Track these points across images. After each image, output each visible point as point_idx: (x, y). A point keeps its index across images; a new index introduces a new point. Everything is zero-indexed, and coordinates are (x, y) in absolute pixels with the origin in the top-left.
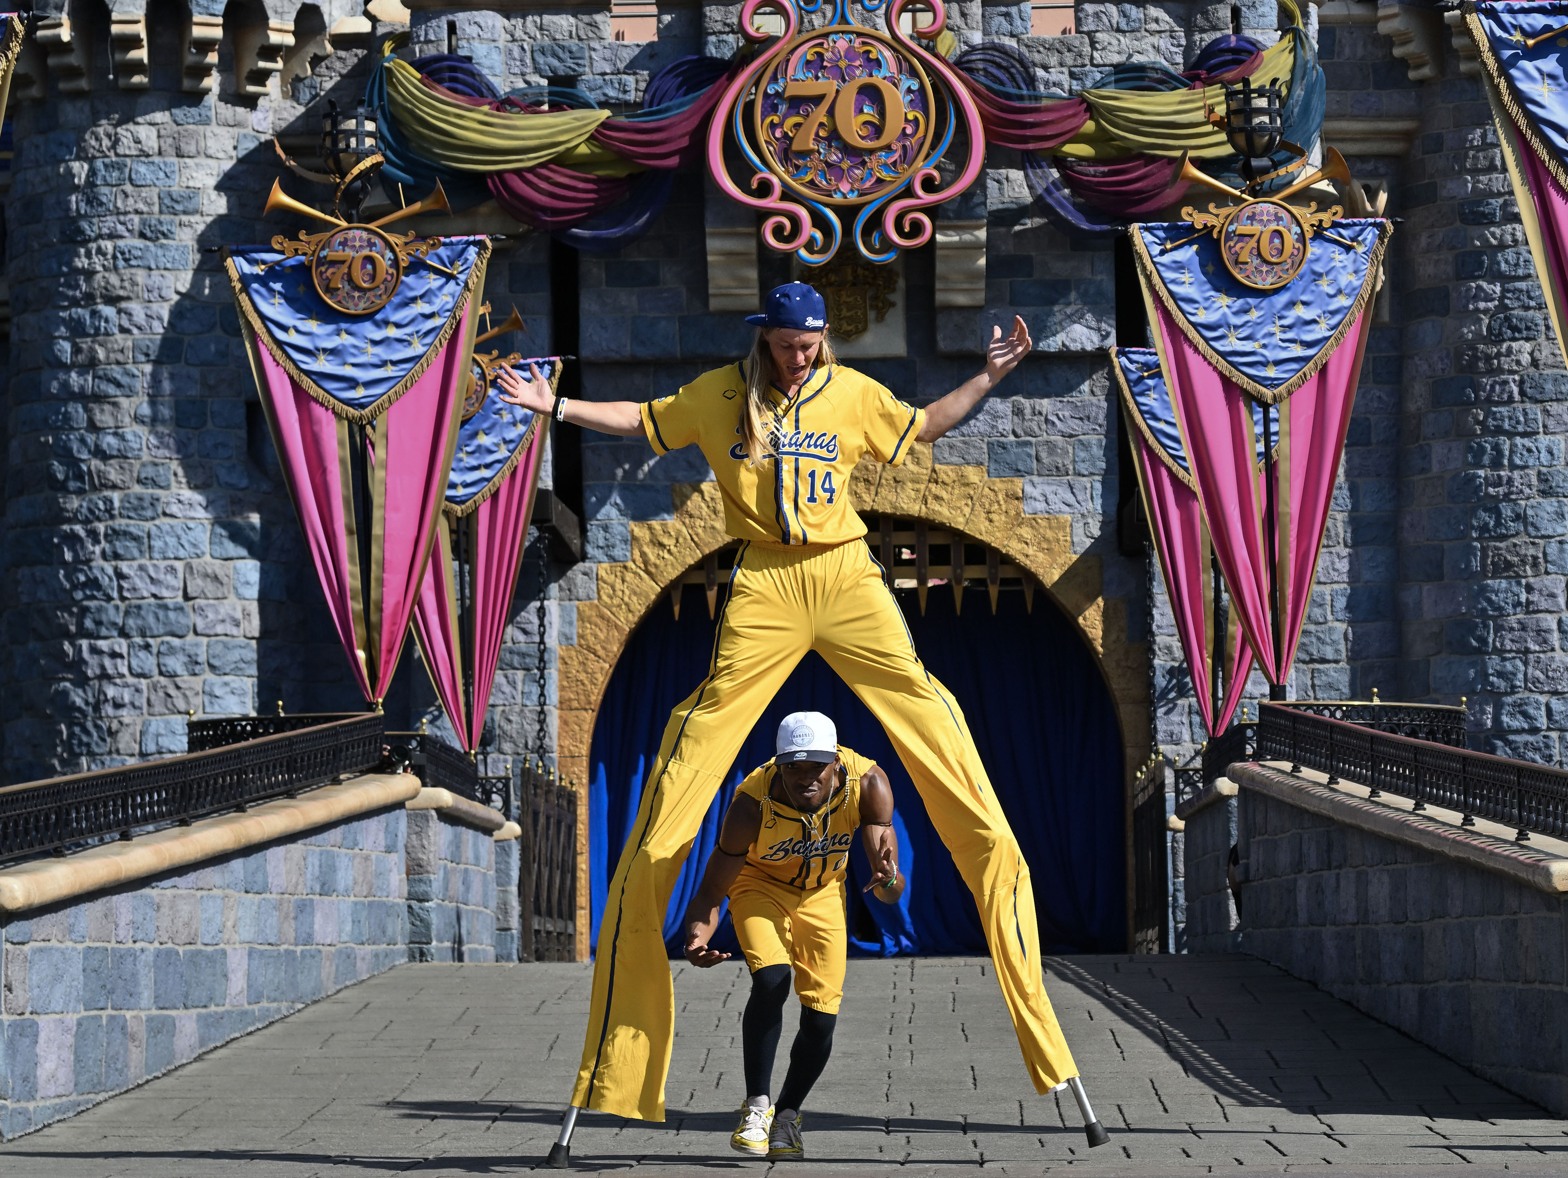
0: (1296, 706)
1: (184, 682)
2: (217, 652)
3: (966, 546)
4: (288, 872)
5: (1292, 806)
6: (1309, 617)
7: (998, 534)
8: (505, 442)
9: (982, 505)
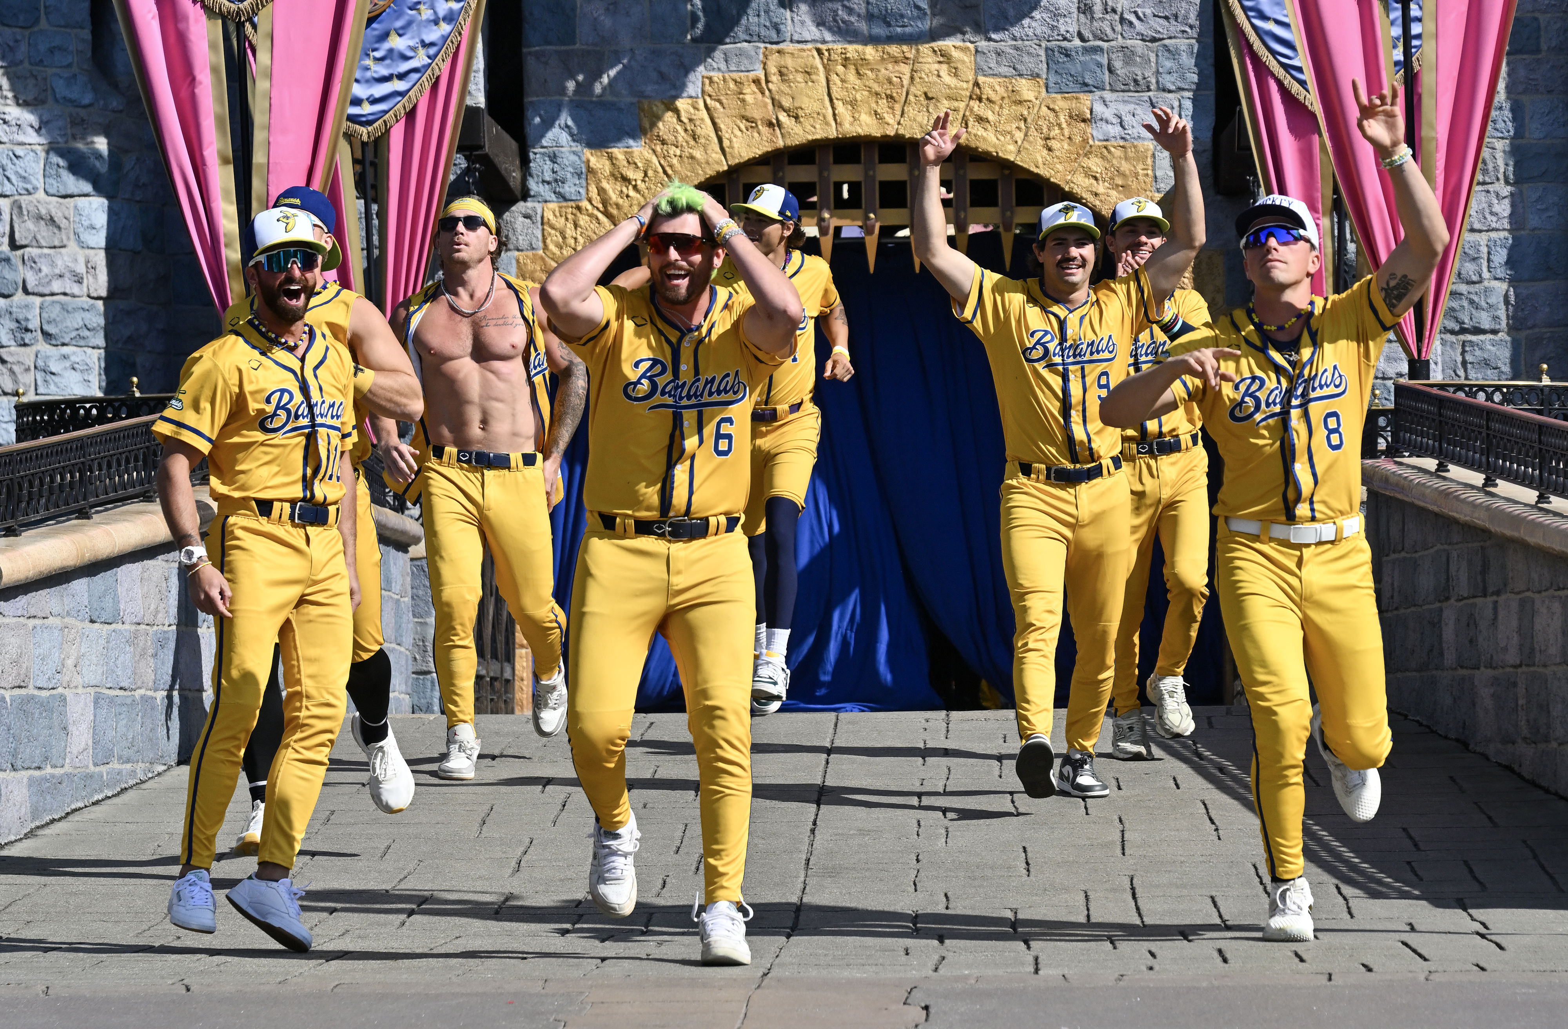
0: (1442, 387)
1: (11, 354)
2: (53, 316)
3: (1017, 181)
4: (145, 597)
5: (1436, 515)
6: (1459, 274)
7: (1059, 167)
8: (425, 45)
9: (1039, 129)
